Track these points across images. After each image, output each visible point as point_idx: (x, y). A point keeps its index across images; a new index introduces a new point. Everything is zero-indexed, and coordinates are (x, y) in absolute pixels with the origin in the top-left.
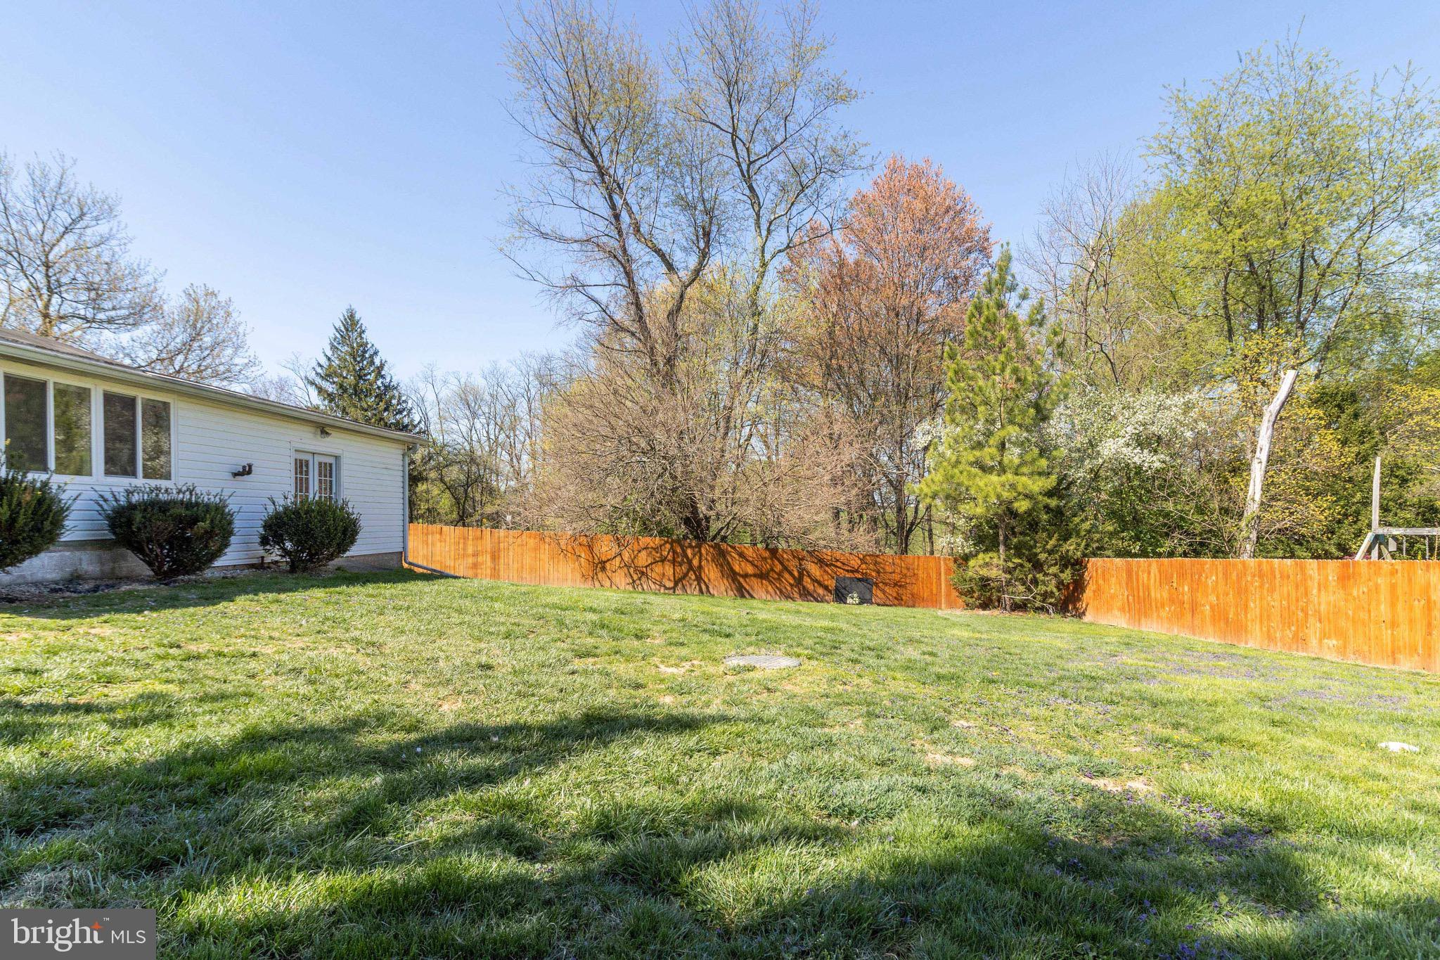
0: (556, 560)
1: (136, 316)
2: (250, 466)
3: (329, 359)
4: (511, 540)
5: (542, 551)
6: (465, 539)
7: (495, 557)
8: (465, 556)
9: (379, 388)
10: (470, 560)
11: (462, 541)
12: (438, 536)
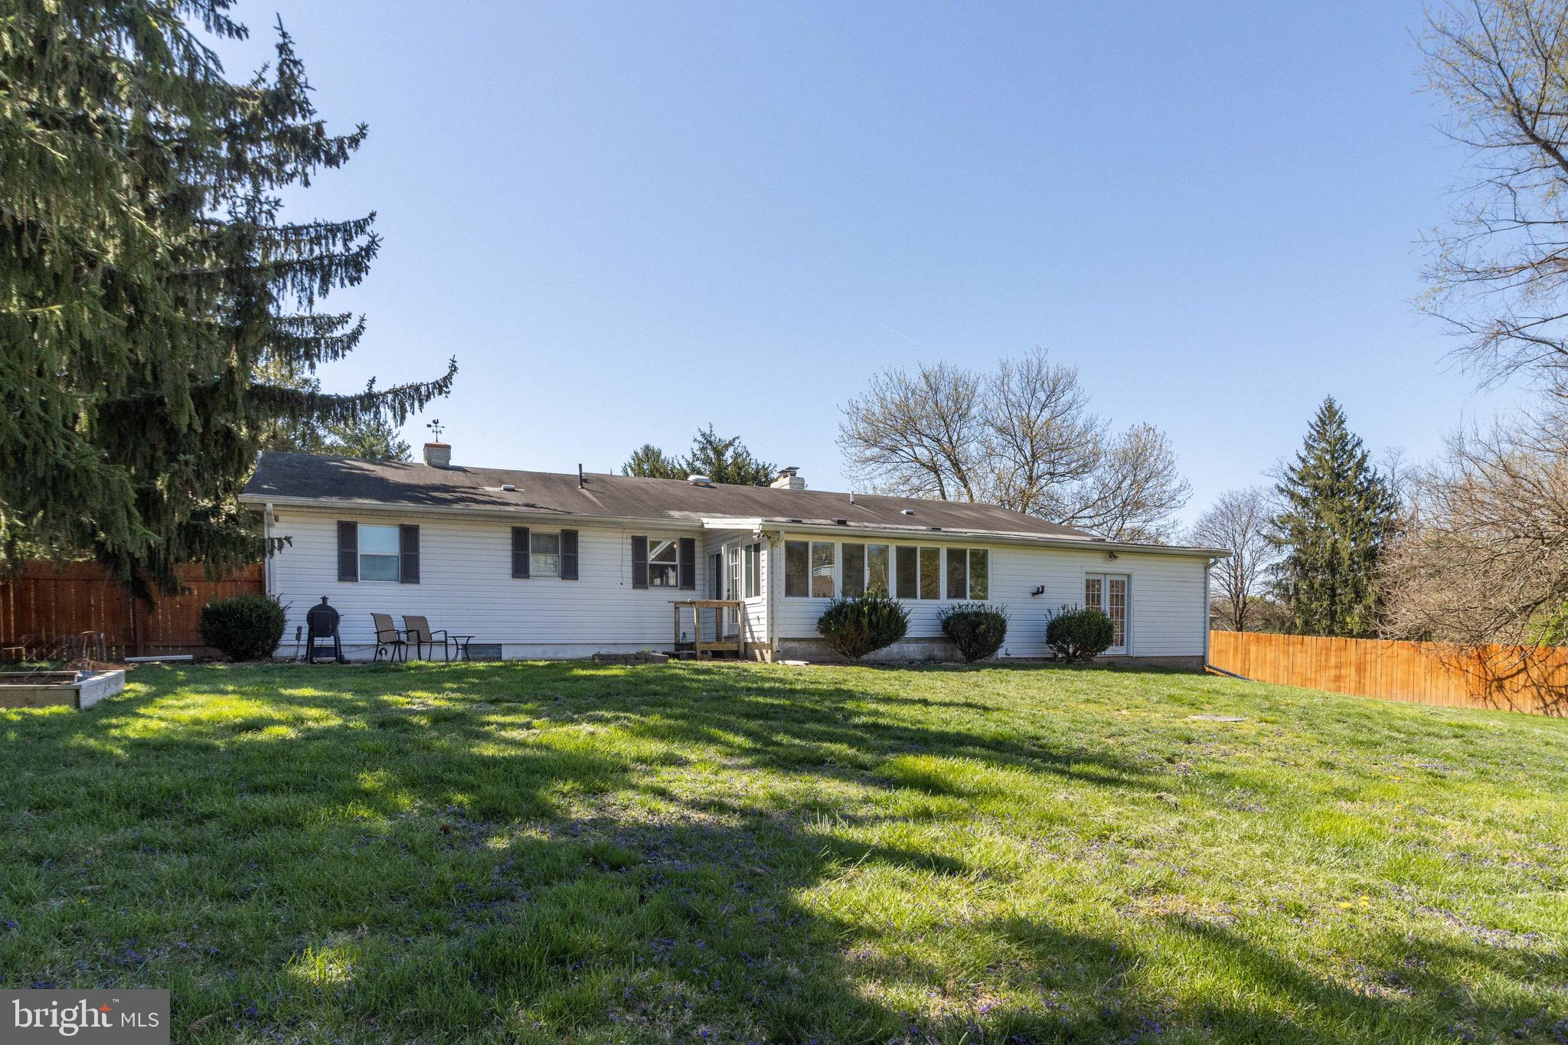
0: (1435, 675)
1: (1086, 466)
2: (1043, 587)
3: (1303, 461)
4: (1380, 651)
5: (1417, 664)
6: (1328, 650)
7: (1360, 669)
8: (1327, 667)
9: (1361, 483)
10: (1333, 672)
11: (1324, 652)
12: (1299, 646)
